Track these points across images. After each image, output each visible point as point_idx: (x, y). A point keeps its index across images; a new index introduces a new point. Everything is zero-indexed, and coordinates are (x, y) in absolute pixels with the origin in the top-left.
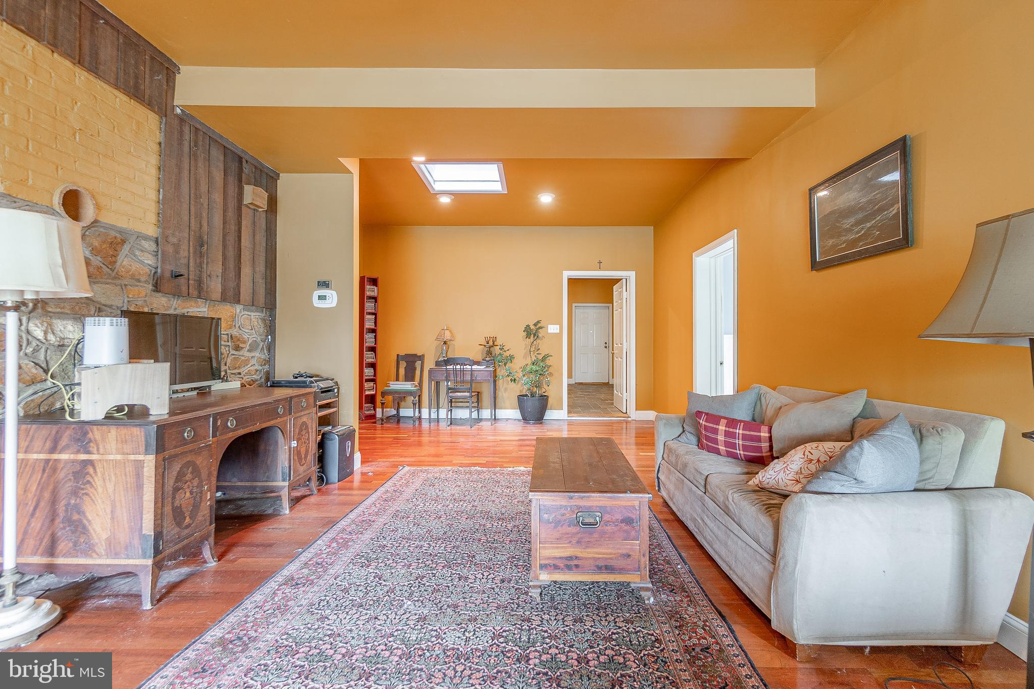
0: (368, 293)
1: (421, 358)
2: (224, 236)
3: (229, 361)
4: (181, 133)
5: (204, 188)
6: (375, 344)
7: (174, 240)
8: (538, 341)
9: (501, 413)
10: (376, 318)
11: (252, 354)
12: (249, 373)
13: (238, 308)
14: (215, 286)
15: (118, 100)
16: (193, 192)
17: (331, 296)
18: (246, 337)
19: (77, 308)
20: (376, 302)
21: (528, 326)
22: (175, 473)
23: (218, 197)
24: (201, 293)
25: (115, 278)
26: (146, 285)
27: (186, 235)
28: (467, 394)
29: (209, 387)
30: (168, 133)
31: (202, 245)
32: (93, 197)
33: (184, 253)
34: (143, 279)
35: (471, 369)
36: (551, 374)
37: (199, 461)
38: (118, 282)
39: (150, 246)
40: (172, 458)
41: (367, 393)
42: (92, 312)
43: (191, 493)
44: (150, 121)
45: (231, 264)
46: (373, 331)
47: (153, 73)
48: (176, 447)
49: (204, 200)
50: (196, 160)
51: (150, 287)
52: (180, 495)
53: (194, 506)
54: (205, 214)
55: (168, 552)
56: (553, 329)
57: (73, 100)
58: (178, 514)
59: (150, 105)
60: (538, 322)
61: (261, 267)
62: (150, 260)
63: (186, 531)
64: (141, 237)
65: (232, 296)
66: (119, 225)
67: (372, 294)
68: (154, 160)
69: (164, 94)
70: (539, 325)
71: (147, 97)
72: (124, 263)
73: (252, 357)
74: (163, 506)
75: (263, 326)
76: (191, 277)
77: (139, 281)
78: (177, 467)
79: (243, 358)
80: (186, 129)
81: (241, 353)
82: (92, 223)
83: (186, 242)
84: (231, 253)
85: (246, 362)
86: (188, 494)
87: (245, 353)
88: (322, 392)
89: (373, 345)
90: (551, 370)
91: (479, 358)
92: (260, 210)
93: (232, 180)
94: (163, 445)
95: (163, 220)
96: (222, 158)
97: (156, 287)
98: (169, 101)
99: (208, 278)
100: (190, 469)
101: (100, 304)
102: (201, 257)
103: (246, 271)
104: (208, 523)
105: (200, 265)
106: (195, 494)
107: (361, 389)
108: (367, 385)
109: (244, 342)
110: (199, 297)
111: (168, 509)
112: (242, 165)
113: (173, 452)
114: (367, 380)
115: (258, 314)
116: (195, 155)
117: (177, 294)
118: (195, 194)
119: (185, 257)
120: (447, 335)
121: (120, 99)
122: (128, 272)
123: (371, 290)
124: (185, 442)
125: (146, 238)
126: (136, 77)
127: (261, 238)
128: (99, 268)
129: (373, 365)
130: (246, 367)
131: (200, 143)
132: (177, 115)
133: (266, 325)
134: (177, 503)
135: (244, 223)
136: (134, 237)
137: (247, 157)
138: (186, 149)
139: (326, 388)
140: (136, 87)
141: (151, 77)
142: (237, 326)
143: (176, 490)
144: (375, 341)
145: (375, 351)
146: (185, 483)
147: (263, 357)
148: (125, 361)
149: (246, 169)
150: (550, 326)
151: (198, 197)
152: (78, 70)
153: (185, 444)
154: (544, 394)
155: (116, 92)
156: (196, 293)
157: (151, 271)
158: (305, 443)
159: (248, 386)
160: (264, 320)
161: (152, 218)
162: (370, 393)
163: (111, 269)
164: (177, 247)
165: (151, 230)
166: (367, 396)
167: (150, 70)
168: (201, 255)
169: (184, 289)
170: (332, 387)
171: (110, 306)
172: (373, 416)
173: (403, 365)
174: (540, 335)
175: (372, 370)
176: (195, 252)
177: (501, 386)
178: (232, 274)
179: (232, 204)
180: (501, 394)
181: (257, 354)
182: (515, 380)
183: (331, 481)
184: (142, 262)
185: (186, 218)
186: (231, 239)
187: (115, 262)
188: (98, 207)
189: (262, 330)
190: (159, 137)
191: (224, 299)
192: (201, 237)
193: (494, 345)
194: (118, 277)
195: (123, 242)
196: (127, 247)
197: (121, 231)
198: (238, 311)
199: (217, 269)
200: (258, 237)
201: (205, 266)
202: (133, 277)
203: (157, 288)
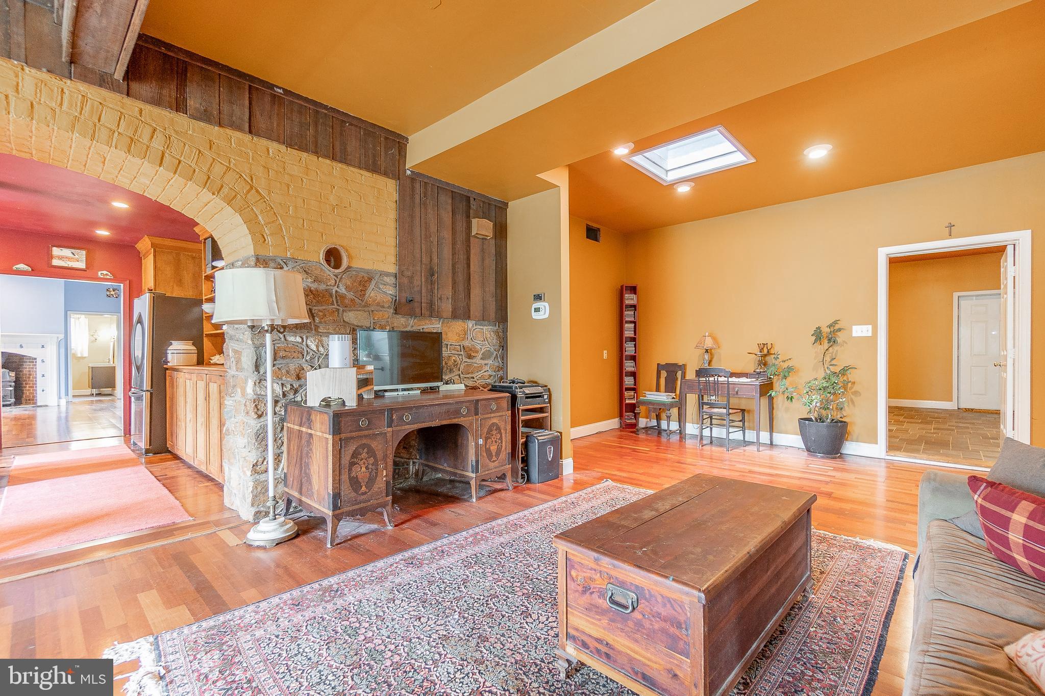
0: (627, 302)
1: (683, 368)
2: (454, 266)
3: (462, 367)
4: (413, 189)
5: (433, 228)
6: (635, 353)
7: (409, 274)
8: (836, 348)
9: (779, 438)
10: (635, 327)
11: (486, 362)
12: (482, 377)
13: (470, 324)
14: (447, 307)
15: (363, 177)
16: (423, 233)
17: (543, 308)
18: (478, 347)
19: (337, 329)
20: (635, 310)
21: (819, 328)
22: (351, 452)
23: (447, 234)
24: (433, 312)
25: (365, 306)
26: (388, 310)
27: (419, 268)
28: (724, 411)
29: (438, 387)
30: (401, 191)
31: (432, 275)
32: (347, 251)
33: (417, 282)
34: (386, 306)
35: (728, 381)
36: (856, 393)
37: (374, 445)
38: (366, 309)
39: (390, 280)
40: (347, 440)
41: (627, 401)
42: (348, 332)
43: (367, 468)
44: (389, 188)
45: (461, 287)
46: (633, 339)
47: (387, 149)
48: (351, 432)
49: (434, 239)
50: (426, 209)
51: (392, 311)
52: (356, 469)
53: (369, 479)
54: (434, 250)
55: (345, 509)
56: (860, 331)
57: (331, 186)
58: (355, 483)
59: (386, 174)
60: (836, 322)
61: (491, 287)
62: (391, 291)
63: (363, 497)
64: (383, 274)
65: (462, 313)
66: (366, 267)
67: (631, 302)
68: (392, 215)
69: (397, 163)
70: (837, 327)
71: (383, 169)
72: (371, 295)
73: (485, 364)
74: (340, 474)
75: (495, 337)
76: (423, 301)
77: (383, 307)
78: (352, 447)
79: (476, 365)
80: (417, 186)
81: (474, 361)
82: (346, 269)
83: (419, 274)
84: (461, 278)
85: (480, 368)
86: (364, 469)
87: (478, 361)
88: (527, 398)
89: (633, 353)
90: (856, 388)
91: (750, 369)
92: (489, 238)
93: (460, 217)
94: (340, 429)
95: (401, 259)
96: (450, 201)
97: (396, 310)
98: (401, 167)
99: (439, 301)
100: (366, 450)
101: (354, 325)
102: (432, 284)
103: (476, 292)
104: (384, 495)
105: (432, 291)
106: (370, 470)
107: (621, 398)
108: (626, 394)
109: (477, 352)
110: (431, 316)
111: (345, 477)
112: (469, 202)
113: (349, 435)
114: (627, 389)
115: (491, 327)
116: (425, 204)
117: (412, 314)
118: (426, 235)
119: (418, 286)
120: (709, 343)
121: (366, 176)
122: (374, 301)
123: (630, 299)
124: (361, 429)
125: (388, 274)
126: (374, 156)
127: (491, 262)
128: (352, 300)
129: (633, 374)
130: (480, 373)
131: (429, 193)
132: (408, 177)
133: (499, 337)
134: (353, 474)
135: (472, 252)
136: (379, 275)
137: (473, 196)
138: (417, 200)
139: (531, 394)
140: (374, 163)
141: (386, 153)
142: (469, 338)
143: (352, 464)
144: (635, 349)
145: (635, 360)
146: (361, 460)
147: (497, 364)
148: (348, 366)
149: (474, 205)
150: (855, 328)
151: (428, 236)
152: (334, 164)
153: (360, 430)
154: (841, 419)
155: (362, 172)
156: (428, 313)
157: (393, 299)
158: (496, 442)
159: (481, 388)
160: (497, 332)
161: (392, 259)
162: (630, 402)
163: (362, 300)
164: (411, 278)
165: (392, 269)
166: (627, 405)
167: (385, 148)
168: (432, 283)
169: (418, 311)
170: (542, 393)
171: (361, 327)
172: (634, 426)
173: (664, 374)
174: (839, 340)
175: (632, 379)
176: (427, 279)
177: (780, 406)
178: (462, 296)
179: (461, 237)
180: (779, 413)
181: (490, 362)
182: (792, 398)
183: (532, 481)
184: (385, 293)
185: (418, 256)
186: (460, 267)
187: (364, 295)
188: (350, 257)
189: (494, 341)
190: (395, 196)
191: (455, 316)
192: (431, 269)
193: (769, 353)
194: (367, 305)
195: (370, 279)
196: (373, 283)
197: (368, 272)
198: (470, 326)
199: (448, 292)
200: (487, 262)
201: (436, 291)
202: (378, 304)
203: (396, 312)
